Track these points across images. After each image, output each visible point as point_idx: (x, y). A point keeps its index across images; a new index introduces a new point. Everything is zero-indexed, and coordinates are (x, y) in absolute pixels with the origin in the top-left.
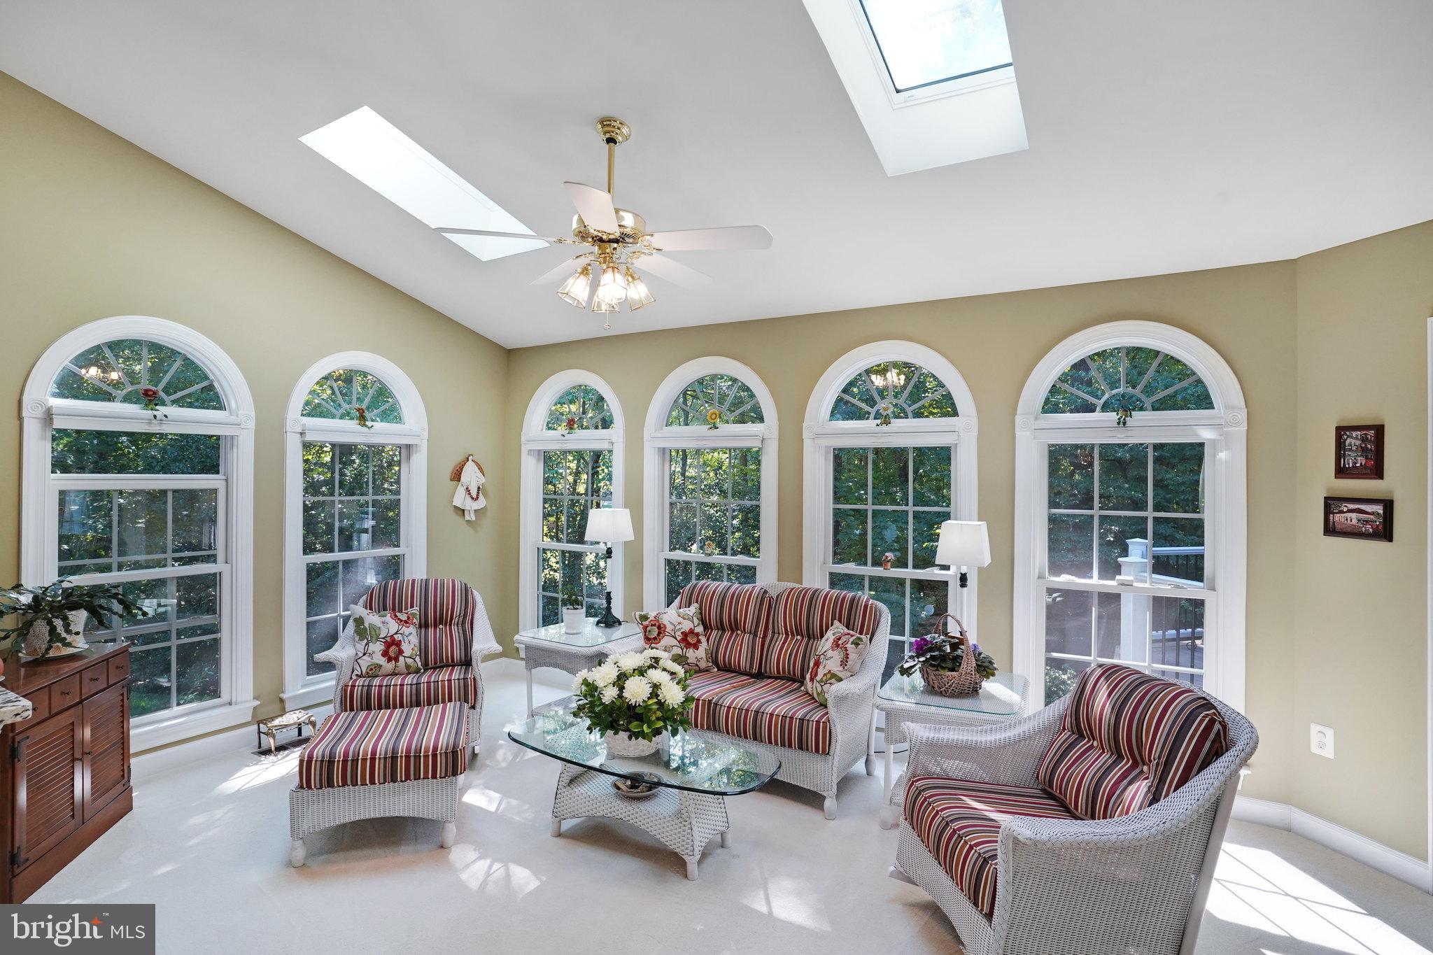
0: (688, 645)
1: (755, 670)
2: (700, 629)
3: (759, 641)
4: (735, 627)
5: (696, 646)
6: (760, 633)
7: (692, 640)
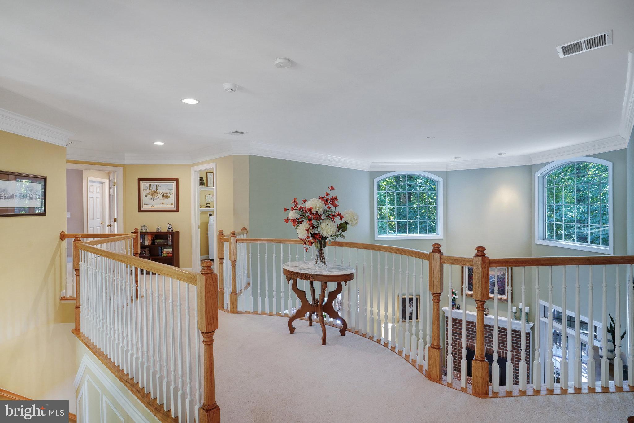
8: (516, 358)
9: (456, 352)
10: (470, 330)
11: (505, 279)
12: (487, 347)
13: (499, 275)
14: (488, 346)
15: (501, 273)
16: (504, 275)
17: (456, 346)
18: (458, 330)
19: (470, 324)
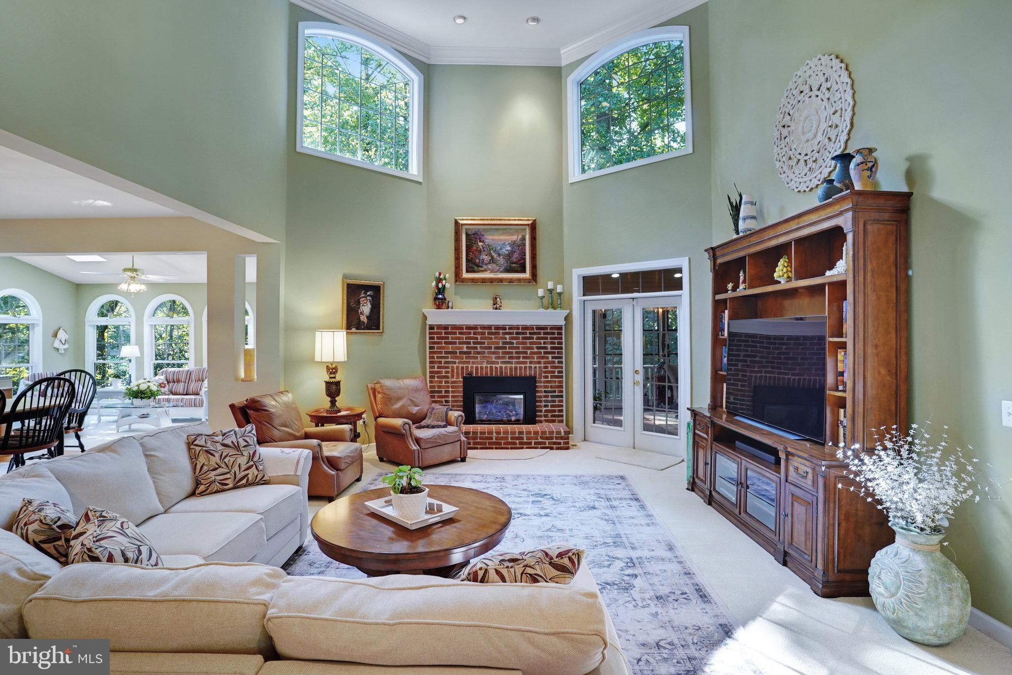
0: (162, 387)
1: (185, 393)
2: (166, 382)
3: (186, 384)
4: (178, 381)
5: (164, 387)
6: (187, 382)
7: (163, 385)
8: (545, 372)
9: (448, 387)
10: (472, 341)
11: (525, 245)
12: (501, 365)
13: (516, 241)
14: (501, 363)
15: (520, 237)
16: (524, 239)
17: (447, 377)
18: (450, 346)
19: (472, 331)
